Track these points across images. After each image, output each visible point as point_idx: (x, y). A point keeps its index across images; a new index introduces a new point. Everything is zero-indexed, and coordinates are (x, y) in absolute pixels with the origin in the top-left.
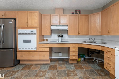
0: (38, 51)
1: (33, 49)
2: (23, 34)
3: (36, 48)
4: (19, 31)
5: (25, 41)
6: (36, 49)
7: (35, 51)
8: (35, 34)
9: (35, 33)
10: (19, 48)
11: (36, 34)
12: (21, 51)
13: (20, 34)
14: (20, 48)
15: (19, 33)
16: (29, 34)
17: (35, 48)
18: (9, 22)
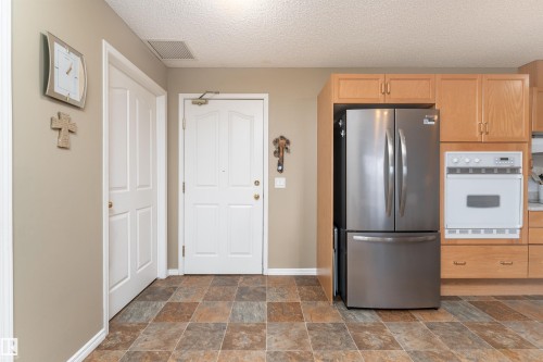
0: (525, 242)
1: (507, 236)
2: (465, 171)
3: (518, 231)
4: (451, 158)
5: (475, 201)
6: (516, 236)
7: (511, 243)
8: (514, 170)
9: (516, 165)
10: (446, 231)
11: (521, 171)
12: (454, 243)
13: (452, 171)
14: (452, 231)
15: (452, 165)
16: (489, 171)
17: (512, 231)
18: (426, 122)
